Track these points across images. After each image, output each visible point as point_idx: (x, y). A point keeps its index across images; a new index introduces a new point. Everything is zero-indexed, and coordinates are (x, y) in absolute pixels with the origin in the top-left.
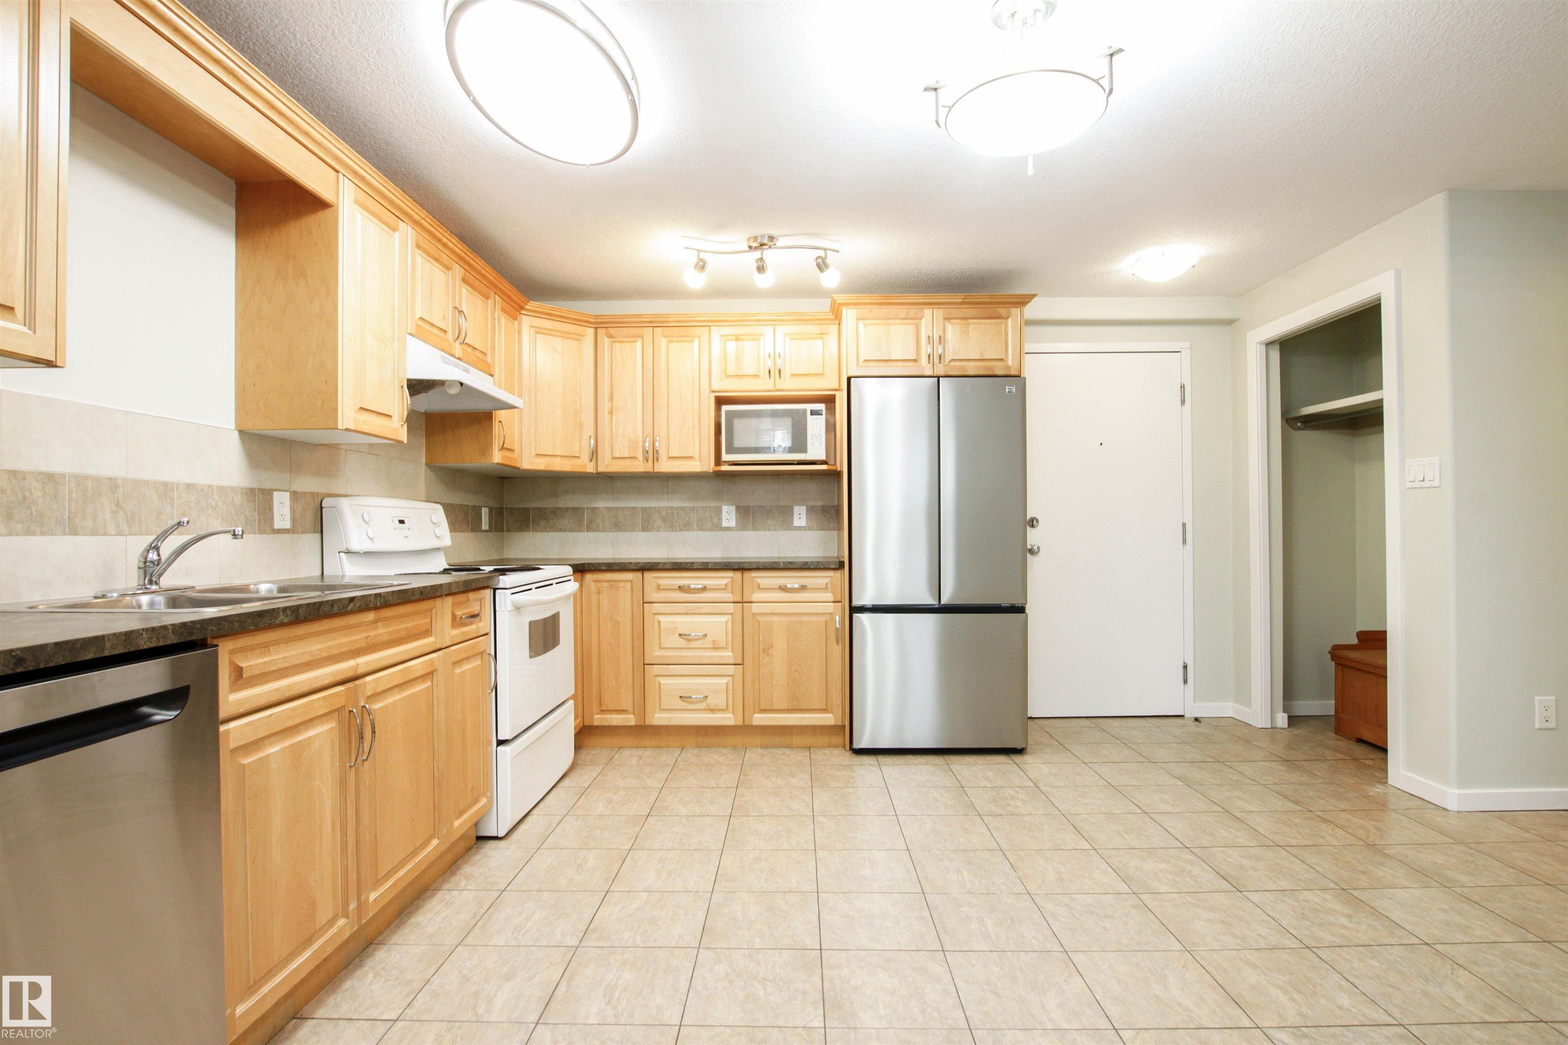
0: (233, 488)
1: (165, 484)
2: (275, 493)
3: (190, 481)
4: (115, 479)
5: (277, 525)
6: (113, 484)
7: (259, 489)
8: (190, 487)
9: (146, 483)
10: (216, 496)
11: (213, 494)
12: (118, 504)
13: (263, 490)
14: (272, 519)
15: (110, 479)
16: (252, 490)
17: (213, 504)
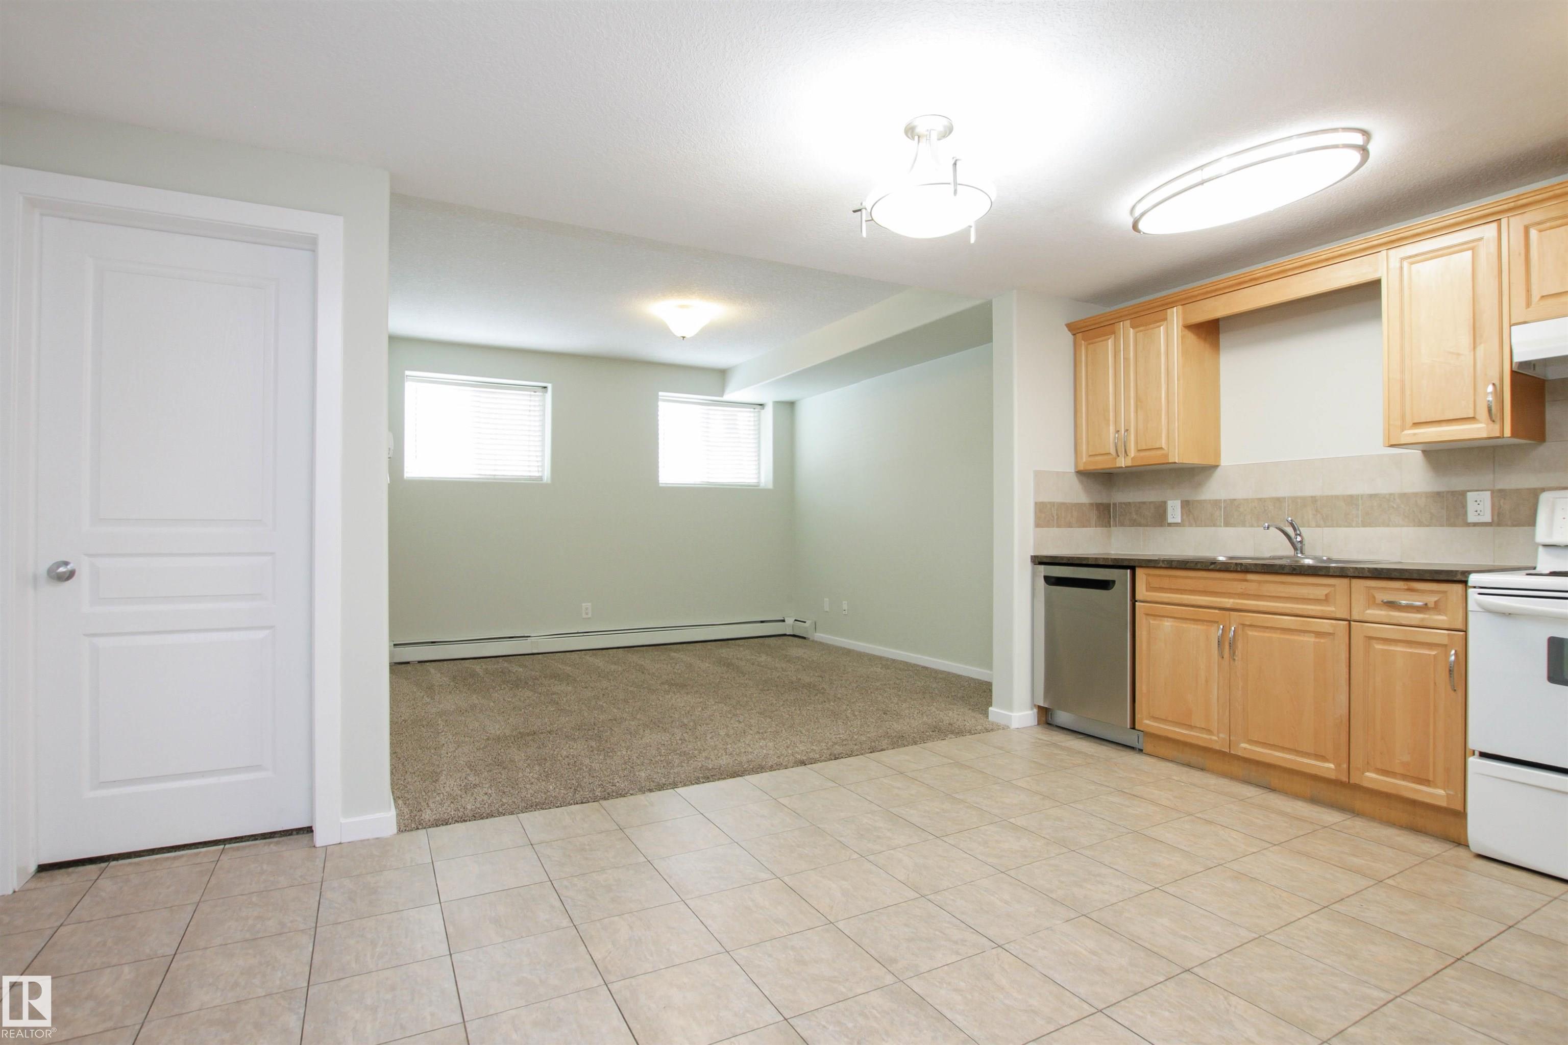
0: (1416, 494)
1: (1351, 496)
2: (1469, 494)
3: (1373, 492)
4: (1315, 497)
5: (1472, 518)
6: (1314, 499)
7: (1448, 492)
8: (1371, 496)
9: (1337, 497)
10: (1398, 501)
11: (1394, 499)
12: (1317, 510)
13: (1452, 492)
14: (1465, 514)
15: (1312, 497)
16: (1439, 494)
17: (1395, 506)
